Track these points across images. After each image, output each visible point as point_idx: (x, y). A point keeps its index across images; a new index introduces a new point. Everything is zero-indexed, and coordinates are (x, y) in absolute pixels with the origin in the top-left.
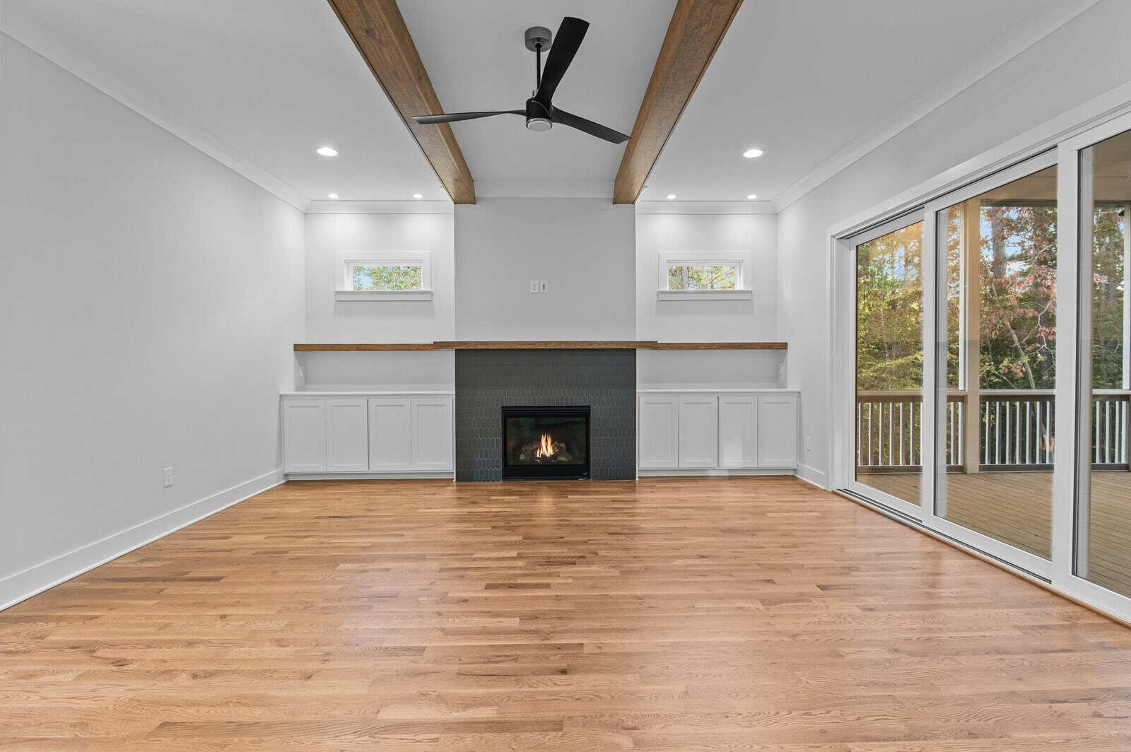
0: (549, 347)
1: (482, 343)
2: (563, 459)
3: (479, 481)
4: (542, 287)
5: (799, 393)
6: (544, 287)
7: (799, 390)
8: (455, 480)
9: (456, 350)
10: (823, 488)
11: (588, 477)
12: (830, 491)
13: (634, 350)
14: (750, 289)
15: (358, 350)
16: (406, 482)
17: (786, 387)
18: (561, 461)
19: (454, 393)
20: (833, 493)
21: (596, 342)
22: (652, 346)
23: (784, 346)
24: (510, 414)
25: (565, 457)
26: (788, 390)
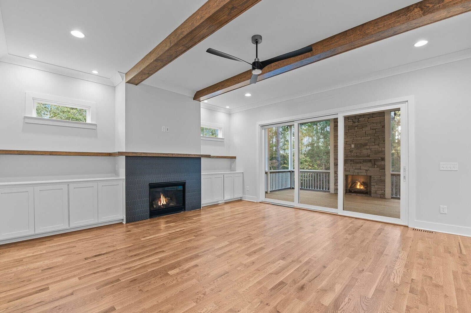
0: (174, 156)
1: (144, 153)
2: (171, 204)
3: (138, 221)
4: (167, 130)
5: (243, 173)
6: (168, 130)
7: (243, 172)
8: (124, 223)
9: (126, 156)
10: (256, 201)
11: (185, 210)
12: (259, 202)
13: (201, 158)
14: (223, 138)
15: (50, 155)
16: (95, 229)
17: (235, 171)
18: (171, 206)
19: (124, 178)
20: (260, 202)
21: (191, 155)
22: (209, 156)
23: (235, 158)
24: (152, 186)
25: (173, 203)
26: (237, 172)
